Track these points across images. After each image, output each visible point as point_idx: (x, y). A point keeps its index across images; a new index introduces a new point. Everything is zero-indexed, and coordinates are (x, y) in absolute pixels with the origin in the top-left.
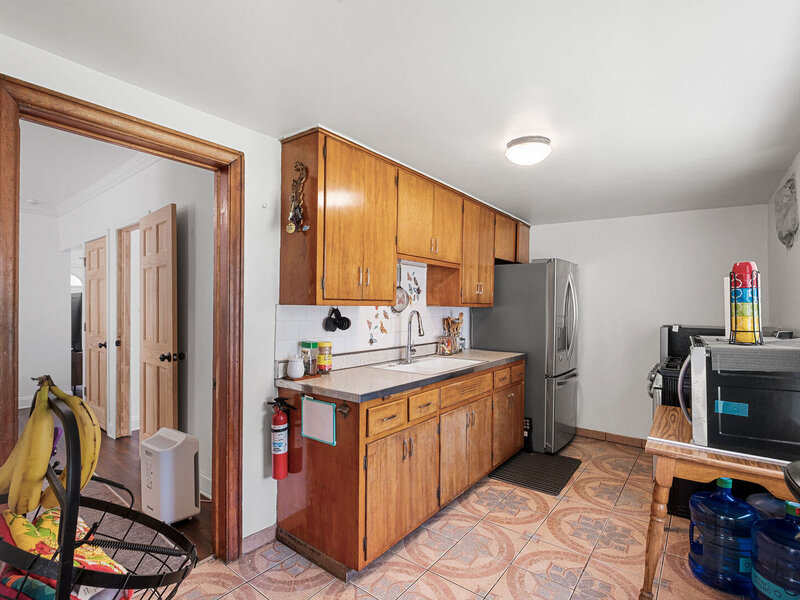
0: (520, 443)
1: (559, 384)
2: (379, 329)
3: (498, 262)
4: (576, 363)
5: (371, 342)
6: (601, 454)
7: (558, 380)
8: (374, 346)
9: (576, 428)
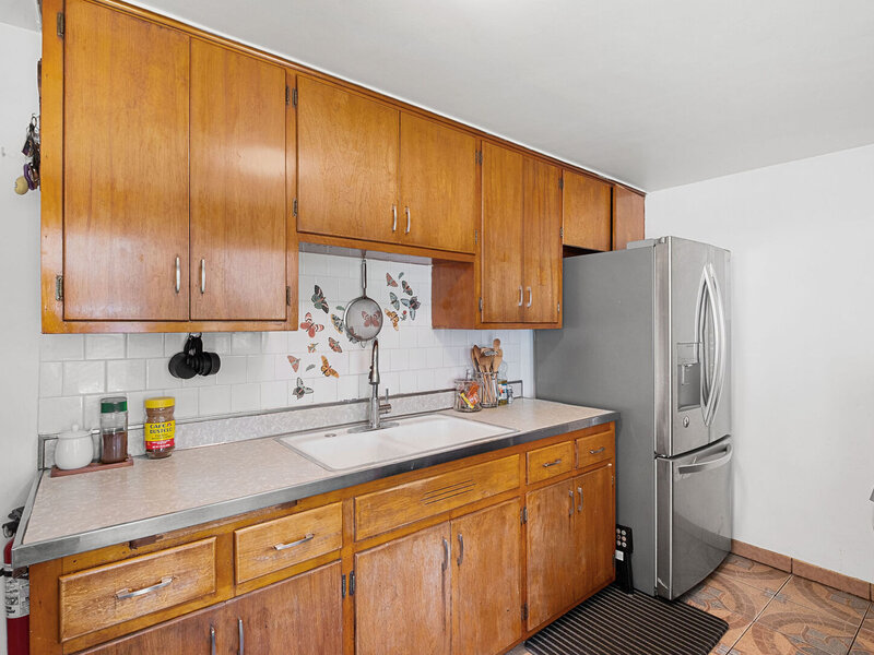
0: (604, 574)
1: (682, 471)
2: (317, 371)
3: (570, 251)
4: (730, 427)
5: (300, 392)
6: (777, 609)
7: (681, 463)
8: (306, 400)
9: (732, 541)
